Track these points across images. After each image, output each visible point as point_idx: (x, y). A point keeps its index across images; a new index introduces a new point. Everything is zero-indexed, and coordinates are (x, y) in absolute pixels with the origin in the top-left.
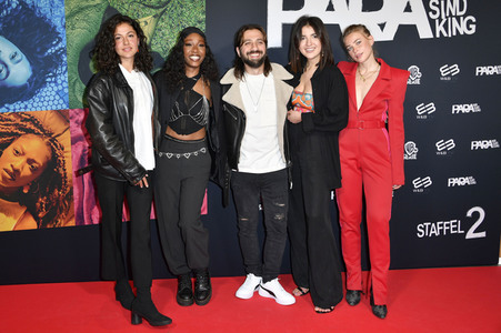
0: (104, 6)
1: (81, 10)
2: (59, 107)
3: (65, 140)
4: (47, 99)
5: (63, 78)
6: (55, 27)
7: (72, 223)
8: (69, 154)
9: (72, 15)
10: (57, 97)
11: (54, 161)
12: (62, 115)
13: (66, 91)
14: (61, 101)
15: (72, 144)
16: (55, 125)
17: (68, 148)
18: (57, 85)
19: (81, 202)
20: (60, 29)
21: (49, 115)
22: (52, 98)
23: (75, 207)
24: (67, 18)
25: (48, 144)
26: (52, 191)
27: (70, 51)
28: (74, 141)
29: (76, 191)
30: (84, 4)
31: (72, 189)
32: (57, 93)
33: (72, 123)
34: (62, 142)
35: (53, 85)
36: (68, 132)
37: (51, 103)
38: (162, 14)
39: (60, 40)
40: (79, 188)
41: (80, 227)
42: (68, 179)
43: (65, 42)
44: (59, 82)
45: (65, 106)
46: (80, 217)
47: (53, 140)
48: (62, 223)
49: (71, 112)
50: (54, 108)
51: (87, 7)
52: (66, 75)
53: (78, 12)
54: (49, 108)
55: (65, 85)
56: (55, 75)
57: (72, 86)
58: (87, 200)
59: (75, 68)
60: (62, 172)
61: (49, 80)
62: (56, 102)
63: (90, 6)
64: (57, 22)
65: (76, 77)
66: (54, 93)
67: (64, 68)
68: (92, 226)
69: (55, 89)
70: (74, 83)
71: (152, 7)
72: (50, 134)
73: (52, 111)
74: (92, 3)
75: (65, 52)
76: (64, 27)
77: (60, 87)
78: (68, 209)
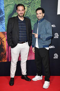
0: (14, 4)
1: (8, 5)
5: (4, 23)
6: (2, 10)
7: (6, 61)
8: (5, 43)
9: (6, 7)
13: (5, 27)
15: (6, 41)
18: (2, 25)
19: (8, 55)
22: (1, 29)
26: (1, 53)
27: (5, 16)
29: (7, 53)
30: (9, 3)
31: (6, 52)
33: (6, 35)
35: (1, 25)
38: (29, 6)
39: (3, 13)
40: (8, 52)
42: (5, 49)
43: (4, 14)
44: (3, 24)
45: (4, 31)
47: (1, 40)
48: (3, 61)
50: (2, 31)
51: (10, 4)
52: (5, 23)
53: (7, 6)
56: (2, 23)
59: (7, 21)
60: (3, 48)
63: (11, 4)
64: (2, 8)
65: (7, 23)
66: (1, 27)
67: (4, 21)
69: (2, 26)
71: (27, 4)
72: (1, 38)
73: (1, 32)
74: (11, 3)
75: (4, 17)
76: (4, 10)
77: (3, 26)
78: (5, 57)
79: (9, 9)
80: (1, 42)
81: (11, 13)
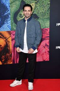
2: (8, 30)
3: (10, 40)
4: (5, 28)
6: (7, 7)
7: (11, 63)
8: (11, 44)
9: (12, 3)
10: (8, 27)
11: (7, 46)
12: (9, 32)
13: (10, 25)
14: (9, 29)
15: (12, 41)
16: (7, 35)
17: (11, 42)
18: (7, 24)
19: (14, 57)
20: (8, 7)
21: (5, 33)
22: (6, 28)
23: (13, 58)
24: (10, 4)
25: (5, 41)
26: (6, 54)
27: (11, 14)
28: (12, 40)
29: (13, 54)
31: (11, 53)
32: (8, 26)
33: (12, 35)
34: (9, 40)
35: (6, 24)
36: (11, 37)
37: (6, 29)
38: (37, 2)
39: (8, 11)
41: (14, 64)
42: (11, 50)
43: (9, 11)
45: (10, 30)
46: (14, 61)
47: (6, 40)
48: (9, 63)
49: (12, 32)
52: (10, 21)
53: (13, 2)
54: (5, 30)
55: (10, 24)
56: (7, 21)
57: (12, 24)
58: (16, 56)
59: (13, 19)
60: (9, 49)
61: (5, 22)
62: (7, 29)
64: (7, 5)
65: (13, 21)
66: (7, 26)
67: (10, 19)
68: (17, 64)
69: (7, 25)
70: (12, 23)
72: (6, 38)
73: (6, 31)
75: (10, 14)
76: (9, 7)
78: (10, 59)
79: (15, 6)
80: (6, 43)
81: (17, 10)
